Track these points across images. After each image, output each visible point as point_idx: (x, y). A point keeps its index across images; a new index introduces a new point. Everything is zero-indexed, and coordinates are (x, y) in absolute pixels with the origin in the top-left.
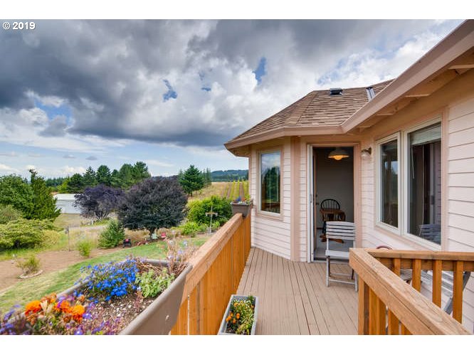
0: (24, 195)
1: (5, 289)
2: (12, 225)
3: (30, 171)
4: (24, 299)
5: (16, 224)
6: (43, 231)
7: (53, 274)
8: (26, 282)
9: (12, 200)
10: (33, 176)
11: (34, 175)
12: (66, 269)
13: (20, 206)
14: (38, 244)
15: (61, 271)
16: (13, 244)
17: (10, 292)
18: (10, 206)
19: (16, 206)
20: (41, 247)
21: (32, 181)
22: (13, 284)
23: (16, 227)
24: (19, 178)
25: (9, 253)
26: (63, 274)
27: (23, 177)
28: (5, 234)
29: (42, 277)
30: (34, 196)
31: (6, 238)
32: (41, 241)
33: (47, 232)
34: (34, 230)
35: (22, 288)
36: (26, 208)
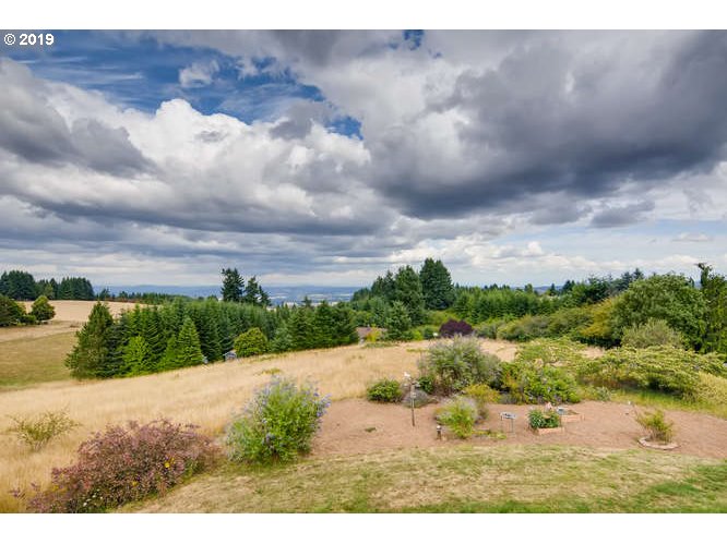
0: (689, 307)
1: (611, 449)
2: (652, 353)
3: (700, 266)
4: (623, 479)
5: (657, 353)
6: (700, 373)
7: (689, 459)
8: (642, 453)
9: (668, 312)
10: (705, 274)
11: (705, 271)
12: (718, 462)
13: (682, 323)
14: (690, 394)
15: (707, 462)
16: (647, 383)
17: (615, 458)
18: (663, 322)
19: (673, 323)
20: (694, 401)
21: (703, 282)
22: (626, 446)
23: (655, 357)
24: (681, 278)
25: (643, 396)
26: (707, 470)
27: (687, 276)
28: (638, 365)
29: (669, 457)
30: (707, 309)
31: (639, 371)
32: (695, 392)
33: (707, 378)
34: (683, 369)
35: (631, 459)
36: (692, 328)
